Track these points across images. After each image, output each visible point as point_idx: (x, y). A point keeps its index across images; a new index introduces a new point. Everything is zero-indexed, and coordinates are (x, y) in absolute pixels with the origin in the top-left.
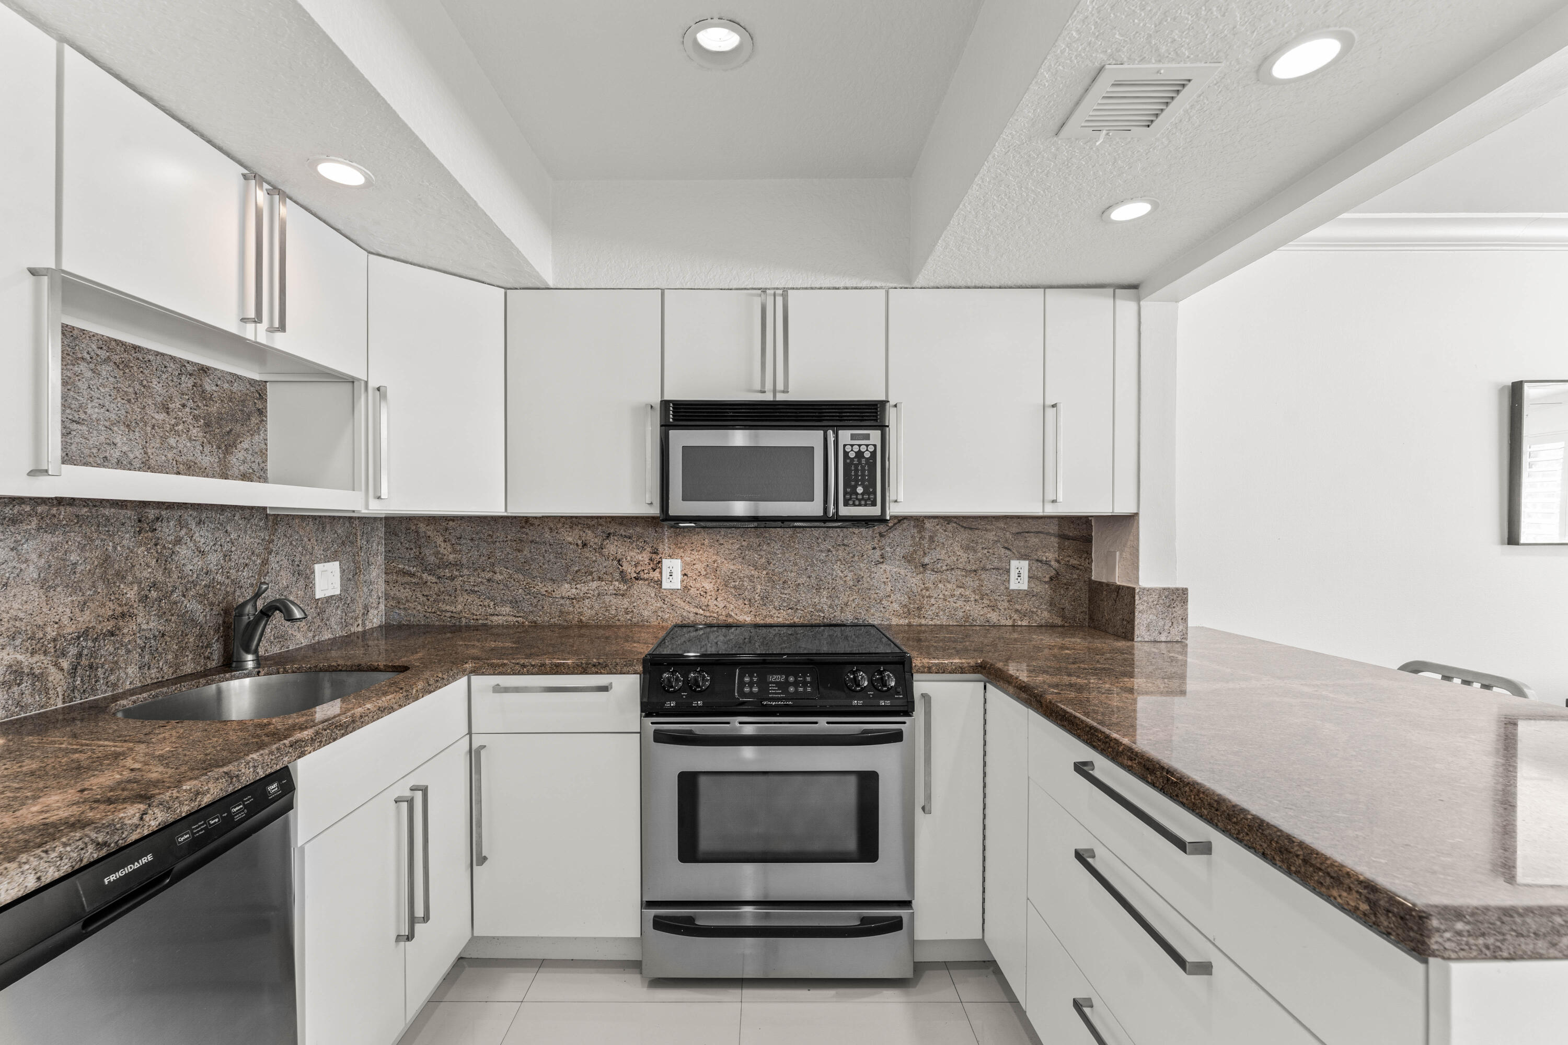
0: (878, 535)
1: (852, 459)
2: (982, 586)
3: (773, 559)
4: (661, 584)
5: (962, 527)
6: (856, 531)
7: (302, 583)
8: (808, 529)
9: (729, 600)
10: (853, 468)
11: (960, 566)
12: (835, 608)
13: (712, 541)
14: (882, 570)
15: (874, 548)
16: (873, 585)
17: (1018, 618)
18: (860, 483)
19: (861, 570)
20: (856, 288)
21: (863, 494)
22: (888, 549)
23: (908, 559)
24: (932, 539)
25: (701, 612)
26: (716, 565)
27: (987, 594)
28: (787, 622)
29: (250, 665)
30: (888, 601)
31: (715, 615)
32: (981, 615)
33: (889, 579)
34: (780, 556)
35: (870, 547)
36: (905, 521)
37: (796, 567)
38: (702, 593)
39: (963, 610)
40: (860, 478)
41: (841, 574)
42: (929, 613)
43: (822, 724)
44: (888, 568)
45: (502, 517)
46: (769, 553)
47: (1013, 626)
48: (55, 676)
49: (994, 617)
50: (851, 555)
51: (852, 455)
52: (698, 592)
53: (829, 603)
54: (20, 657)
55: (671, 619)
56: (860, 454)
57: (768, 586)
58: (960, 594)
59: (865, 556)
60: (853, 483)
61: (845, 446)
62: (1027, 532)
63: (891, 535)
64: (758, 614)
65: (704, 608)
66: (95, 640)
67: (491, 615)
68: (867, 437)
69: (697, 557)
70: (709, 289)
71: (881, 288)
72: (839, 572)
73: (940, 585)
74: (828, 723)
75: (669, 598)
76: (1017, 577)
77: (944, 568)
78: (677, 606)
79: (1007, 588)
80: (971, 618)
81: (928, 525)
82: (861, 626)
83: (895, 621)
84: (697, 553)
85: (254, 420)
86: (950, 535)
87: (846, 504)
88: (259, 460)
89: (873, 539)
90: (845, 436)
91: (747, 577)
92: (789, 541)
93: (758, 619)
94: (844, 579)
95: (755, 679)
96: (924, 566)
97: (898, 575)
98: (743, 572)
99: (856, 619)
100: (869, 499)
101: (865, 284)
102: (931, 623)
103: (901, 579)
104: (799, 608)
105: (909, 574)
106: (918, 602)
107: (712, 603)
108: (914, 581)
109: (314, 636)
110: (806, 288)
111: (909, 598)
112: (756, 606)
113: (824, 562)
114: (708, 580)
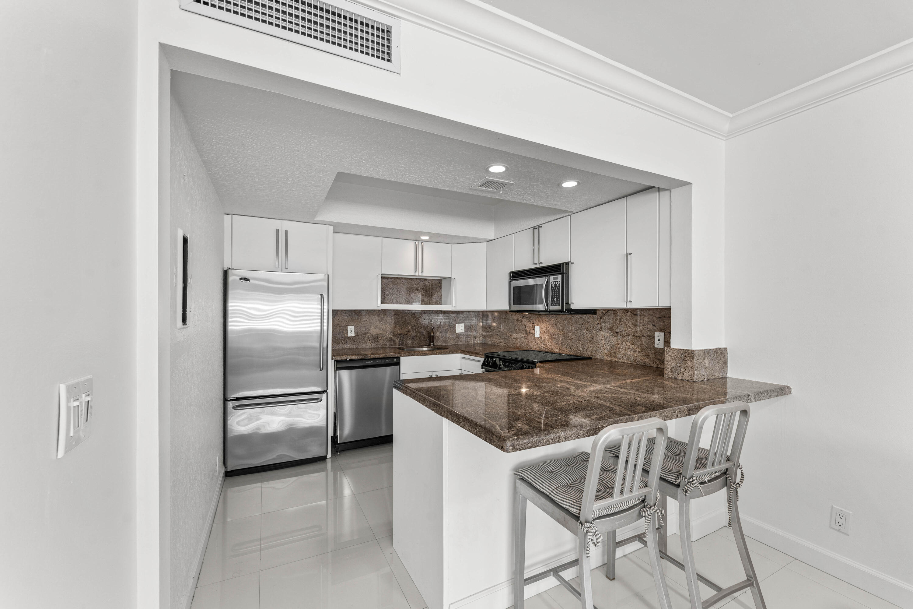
0: (599, 318)
2: (642, 345)
3: (565, 327)
4: (534, 335)
5: (633, 314)
6: (591, 316)
7: (452, 328)
9: (552, 343)
10: (553, 291)
11: (632, 334)
12: (584, 350)
13: (548, 319)
14: (601, 334)
15: (598, 324)
16: (598, 341)
17: (659, 363)
18: (555, 297)
19: (593, 333)
20: (561, 218)
21: (556, 301)
22: (603, 324)
23: (611, 329)
24: (620, 320)
25: (545, 346)
26: (549, 329)
27: (644, 349)
28: (568, 354)
29: (432, 346)
30: (603, 348)
31: (548, 348)
32: (642, 360)
33: (603, 338)
35: (596, 323)
36: (610, 311)
37: (572, 331)
39: (633, 356)
40: (555, 295)
42: (619, 356)
44: (603, 333)
45: (485, 311)
46: (563, 325)
47: (657, 367)
48: (397, 341)
49: (647, 361)
50: (590, 327)
51: (553, 286)
52: (544, 339)
53: (582, 347)
54: (392, 337)
55: (537, 348)
56: (555, 285)
57: (563, 338)
58: (632, 348)
59: (595, 327)
60: (553, 297)
61: (551, 282)
62: (664, 317)
63: (604, 318)
64: (560, 349)
66: (403, 335)
67: (500, 342)
71: (568, 215)
72: (585, 334)
73: (624, 343)
76: (658, 341)
77: (625, 334)
78: (538, 344)
79: (654, 347)
80: (637, 360)
81: (619, 313)
83: (606, 358)
84: (544, 324)
85: (438, 289)
86: (628, 318)
87: (551, 305)
88: (439, 299)
90: (551, 279)
93: (560, 351)
94: (588, 337)
96: (617, 333)
97: (607, 337)
99: (591, 355)
100: (557, 303)
102: (620, 361)
104: (572, 348)
105: (611, 336)
106: (615, 350)
107: (547, 344)
108: (613, 340)
109: (456, 343)
110: (547, 223)
111: (611, 348)
112: (560, 346)
113: (581, 329)
114: (547, 335)
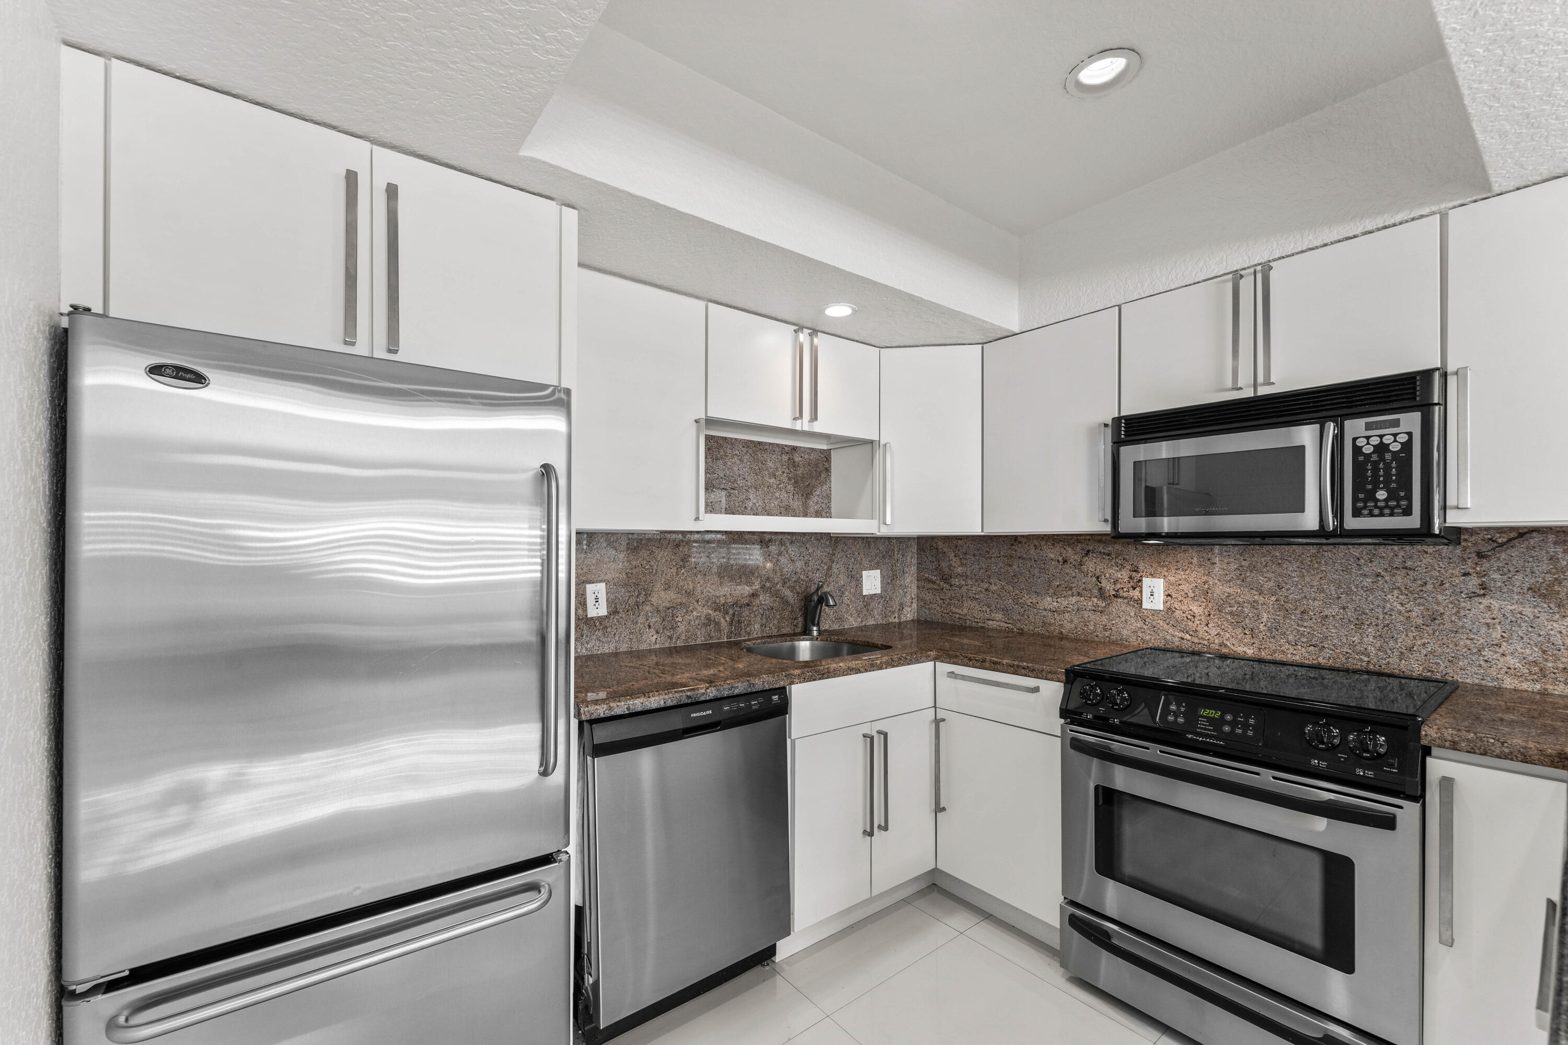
0: (1474, 555)
1: (1368, 455)
3: (1286, 583)
4: (1141, 604)
6: (1430, 549)
7: (853, 583)
8: (1341, 547)
9: (1223, 627)
10: (1369, 467)
12: (1389, 651)
13: (1202, 560)
14: (1482, 606)
15: (1466, 574)
16: (1463, 627)
18: (1382, 486)
19: (1438, 604)
20: (1385, 227)
21: (1386, 500)
22: (1496, 576)
23: (1542, 592)
25: (1188, 637)
26: (1206, 586)
28: (1306, 662)
29: (815, 633)
30: (1496, 652)
31: (1206, 642)
33: (1497, 621)
34: (1296, 579)
35: (1456, 572)
36: (1534, 534)
37: (1322, 595)
38: (1189, 617)
40: (1381, 479)
41: (1401, 608)
43: (1266, 777)
44: (1495, 604)
45: (980, 536)
46: (1279, 575)
48: (724, 624)
50: (1419, 582)
51: (1368, 450)
52: (1184, 615)
53: (1378, 645)
54: (710, 612)
55: (1153, 641)
56: (1382, 448)
57: (1278, 616)
59: (1448, 585)
60: (1369, 487)
61: (1355, 439)
63: (1503, 556)
64: (1263, 647)
65: (1191, 633)
66: (741, 607)
67: (989, 620)
68: (1396, 423)
69: (1184, 576)
70: (1171, 290)
71: (1433, 213)
72: (1396, 604)
74: (1274, 778)
75: (1150, 619)
78: (1159, 628)
82: (1439, 682)
83: (1509, 683)
84: (1183, 573)
85: (823, 476)
87: (1357, 513)
88: (826, 501)
89: (1464, 560)
90: (1355, 427)
91: (1249, 602)
92: (1311, 561)
93: (1263, 653)
94: (1407, 615)
95: (1183, 709)
97: (1519, 616)
98: (1242, 596)
99: (1429, 671)
100: (1398, 506)
101: (1398, 218)
103: (1525, 621)
104: (1326, 646)
105: (1544, 616)
107: (1202, 629)
109: (862, 621)
110: (1302, 252)
112: (1261, 637)
113: (1368, 590)
114: (1196, 603)
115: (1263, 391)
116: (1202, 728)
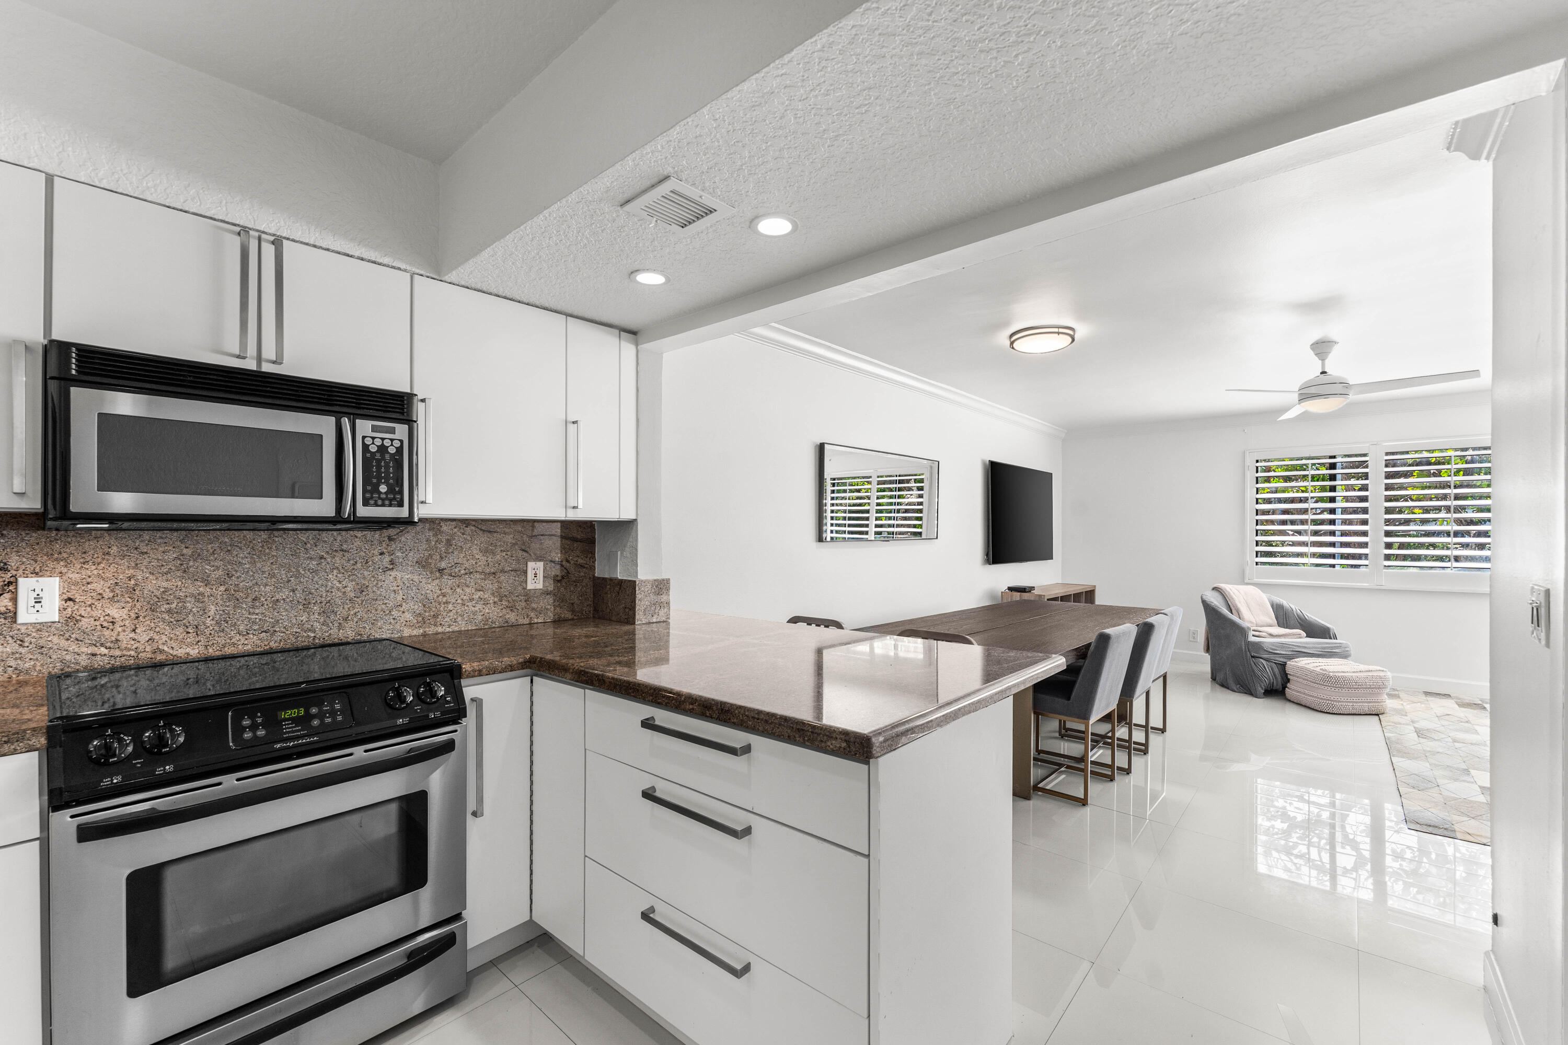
0: (386, 539)
1: (373, 454)
2: (501, 588)
3: (236, 571)
4: (14, 617)
5: (481, 530)
6: (359, 534)
8: (291, 532)
9: (157, 629)
10: (374, 464)
11: (479, 569)
12: (331, 624)
13: (125, 549)
14: (391, 578)
15: (382, 554)
16: (380, 595)
17: (534, 616)
18: (383, 481)
19: (364, 578)
20: (374, 262)
21: (386, 493)
22: (399, 554)
23: (423, 564)
24: (449, 543)
25: (103, 650)
26: (133, 582)
27: (506, 596)
28: (258, 649)
30: (399, 611)
31: (132, 653)
32: (500, 617)
33: (400, 587)
34: (247, 566)
35: (376, 552)
37: (273, 580)
38: (105, 624)
39: (482, 614)
40: (383, 475)
41: (339, 585)
42: (446, 619)
43: (359, 754)
44: (399, 575)
46: (229, 563)
47: (530, 624)
49: (512, 617)
50: (352, 562)
51: (373, 449)
52: (98, 623)
53: (322, 620)
55: (38, 668)
56: (382, 449)
57: (228, 606)
58: (479, 597)
59: (370, 563)
60: (375, 481)
61: (364, 437)
62: (542, 535)
63: (403, 539)
64: (211, 643)
65: (108, 645)
68: (392, 431)
69: (95, 572)
70: (145, 200)
71: (405, 271)
72: (335, 582)
73: (458, 590)
74: (366, 751)
75: (34, 637)
76: (533, 578)
77: (463, 572)
78: (51, 648)
79: (525, 589)
80: (490, 620)
81: (445, 528)
82: (365, 642)
83: (407, 632)
84: (94, 567)
86: (469, 538)
87: (366, 503)
89: (381, 543)
90: (365, 427)
91: (192, 595)
92: (262, 547)
93: (211, 650)
94: (343, 590)
95: (259, 720)
96: (441, 571)
97: (411, 582)
98: (184, 590)
99: (359, 635)
100: (394, 499)
101: (386, 260)
102: (448, 630)
103: (415, 586)
104: (277, 629)
105: (424, 581)
106: (434, 609)
107: (126, 638)
108: (431, 587)
110: (307, 244)
111: (424, 606)
112: (208, 633)
113: (313, 572)
114: (117, 605)
115: (267, 368)
116: (289, 732)
